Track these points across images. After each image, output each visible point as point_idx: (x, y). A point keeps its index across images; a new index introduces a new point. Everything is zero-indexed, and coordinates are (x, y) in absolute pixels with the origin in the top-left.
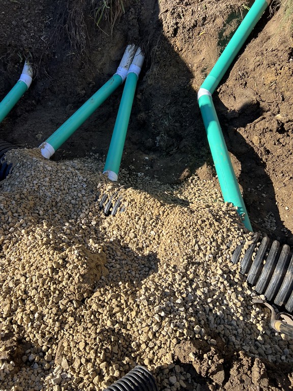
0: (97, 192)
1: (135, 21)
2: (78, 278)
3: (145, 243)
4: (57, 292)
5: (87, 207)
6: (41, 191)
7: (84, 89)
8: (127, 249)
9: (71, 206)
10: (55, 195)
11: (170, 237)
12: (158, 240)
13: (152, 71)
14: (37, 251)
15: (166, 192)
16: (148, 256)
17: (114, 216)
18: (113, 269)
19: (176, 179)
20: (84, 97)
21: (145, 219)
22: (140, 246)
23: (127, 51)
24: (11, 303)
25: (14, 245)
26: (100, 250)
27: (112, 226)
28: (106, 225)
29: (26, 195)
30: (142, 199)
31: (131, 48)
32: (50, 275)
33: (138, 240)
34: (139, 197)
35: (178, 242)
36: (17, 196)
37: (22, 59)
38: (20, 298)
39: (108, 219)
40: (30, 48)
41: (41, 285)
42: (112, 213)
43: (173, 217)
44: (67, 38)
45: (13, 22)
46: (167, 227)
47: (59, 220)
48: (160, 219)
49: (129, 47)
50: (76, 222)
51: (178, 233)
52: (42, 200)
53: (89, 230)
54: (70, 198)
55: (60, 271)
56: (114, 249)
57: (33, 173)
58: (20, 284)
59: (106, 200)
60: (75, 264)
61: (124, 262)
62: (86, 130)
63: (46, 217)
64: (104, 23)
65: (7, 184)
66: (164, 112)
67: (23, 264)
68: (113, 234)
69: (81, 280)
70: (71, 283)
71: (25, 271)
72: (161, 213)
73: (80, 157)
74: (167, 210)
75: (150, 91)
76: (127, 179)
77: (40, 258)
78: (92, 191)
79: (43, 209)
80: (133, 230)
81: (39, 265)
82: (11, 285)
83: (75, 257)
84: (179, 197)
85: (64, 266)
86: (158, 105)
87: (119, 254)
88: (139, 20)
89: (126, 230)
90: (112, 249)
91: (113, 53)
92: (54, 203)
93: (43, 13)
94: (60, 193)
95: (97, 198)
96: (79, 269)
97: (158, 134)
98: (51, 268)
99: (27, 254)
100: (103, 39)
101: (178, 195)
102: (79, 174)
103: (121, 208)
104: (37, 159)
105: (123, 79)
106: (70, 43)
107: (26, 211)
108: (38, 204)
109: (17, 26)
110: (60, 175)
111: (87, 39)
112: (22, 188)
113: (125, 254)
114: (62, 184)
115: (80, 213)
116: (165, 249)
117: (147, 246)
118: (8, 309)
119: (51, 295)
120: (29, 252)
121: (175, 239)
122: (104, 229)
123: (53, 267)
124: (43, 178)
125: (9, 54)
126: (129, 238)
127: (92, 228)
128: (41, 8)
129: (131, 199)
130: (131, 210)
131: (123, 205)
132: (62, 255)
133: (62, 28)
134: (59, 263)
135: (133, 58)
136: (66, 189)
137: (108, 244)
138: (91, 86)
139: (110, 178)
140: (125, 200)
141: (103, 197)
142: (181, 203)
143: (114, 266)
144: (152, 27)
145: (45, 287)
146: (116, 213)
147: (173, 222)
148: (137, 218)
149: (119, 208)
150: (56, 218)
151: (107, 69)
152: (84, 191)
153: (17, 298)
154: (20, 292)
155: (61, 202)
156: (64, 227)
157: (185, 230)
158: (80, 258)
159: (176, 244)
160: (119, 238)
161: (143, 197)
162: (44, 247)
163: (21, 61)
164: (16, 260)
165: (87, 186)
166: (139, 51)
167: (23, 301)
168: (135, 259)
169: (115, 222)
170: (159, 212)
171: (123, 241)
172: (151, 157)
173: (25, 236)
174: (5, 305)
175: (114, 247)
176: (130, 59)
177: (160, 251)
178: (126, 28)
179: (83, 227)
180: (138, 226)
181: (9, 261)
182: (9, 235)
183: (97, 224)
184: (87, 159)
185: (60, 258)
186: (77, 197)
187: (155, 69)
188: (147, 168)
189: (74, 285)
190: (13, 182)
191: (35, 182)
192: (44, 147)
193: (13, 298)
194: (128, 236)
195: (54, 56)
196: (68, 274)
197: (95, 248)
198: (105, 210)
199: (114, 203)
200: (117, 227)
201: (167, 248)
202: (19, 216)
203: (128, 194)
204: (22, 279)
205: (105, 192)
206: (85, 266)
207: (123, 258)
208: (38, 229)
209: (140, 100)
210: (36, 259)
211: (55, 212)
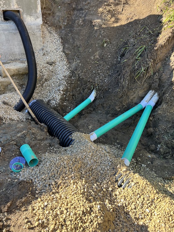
0: (116, 170)
1: (157, 80)
2: (96, 224)
3: (141, 215)
4: (82, 229)
5: (108, 178)
6: (86, 160)
7: (120, 108)
8: (128, 215)
9: (99, 174)
10: (93, 164)
11: (160, 218)
12: (150, 217)
13: (162, 107)
14: (77, 196)
15: (159, 183)
16: (141, 226)
17: (124, 189)
18: (118, 227)
19: (168, 176)
20: (119, 112)
21: (144, 199)
22: (137, 216)
23: (149, 93)
24: (56, 224)
25: (65, 188)
26: (111, 209)
27: (121, 195)
28: (117, 193)
29: (78, 160)
30: (144, 184)
31: (152, 92)
32: (81, 215)
33: (137, 212)
34: (142, 182)
35: (165, 224)
36: (74, 159)
37: (93, 88)
38: (61, 223)
39: (119, 189)
40: (98, 84)
41: (74, 220)
42: (123, 187)
43: (164, 204)
44: (118, 83)
45: (94, 72)
46: (159, 210)
47: (91, 180)
48: (154, 202)
49: (151, 91)
50: (100, 185)
51: (166, 217)
52: (85, 165)
53: (107, 193)
54: (100, 169)
55: (87, 215)
56: (120, 212)
57: (84, 148)
58: (63, 214)
59: (121, 176)
60: (96, 214)
61: (125, 224)
62: (116, 130)
63: (85, 176)
64: (139, 78)
65: (70, 150)
66: (165, 131)
67: (68, 202)
68: (121, 202)
69: (97, 227)
70: (91, 226)
71: (67, 207)
72: (156, 198)
73: (109, 144)
74: (160, 198)
75: (159, 117)
76: (134, 166)
77: (78, 202)
78: (113, 168)
79: (84, 171)
80: (134, 203)
81: (76, 206)
82: (58, 213)
83: (97, 209)
84: (169, 190)
85: (90, 212)
86: (162, 126)
87: (123, 217)
88: (160, 79)
89: (130, 201)
90: (119, 212)
91: (141, 93)
92: (91, 169)
93: (109, 69)
94: (95, 164)
95: (116, 173)
96: (98, 219)
97: (160, 143)
98: (82, 211)
99: (71, 196)
100: (137, 85)
101: (168, 188)
102: (108, 156)
103: (129, 185)
104: (88, 141)
105: (144, 107)
106: (119, 85)
107: (76, 169)
108: (83, 167)
109: (95, 73)
110: (98, 153)
111: (128, 84)
112: (77, 155)
113: (126, 218)
114: (98, 159)
115: (104, 180)
116: (155, 226)
117: (142, 219)
118: (53, 227)
119: (78, 229)
120: (73, 195)
121: (163, 221)
122: (116, 195)
123: (84, 211)
124: (89, 153)
125: (88, 85)
126: (130, 208)
127: (108, 192)
128: (109, 67)
129: (137, 181)
130: (135, 189)
131: (131, 184)
132: (91, 206)
133: (117, 77)
134: (87, 210)
135: (152, 97)
136: (99, 162)
137: (117, 207)
138: (124, 107)
139: (125, 163)
140: (132, 181)
141: (119, 174)
142: (170, 194)
143: (119, 224)
144: (167, 84)
145: (76, 222)
146: (125, 188)
147: (164, 208)
148: (138, 196)
149: (127, 185)
150: (90, 179)
151: (135, 100)
152: (108, 167)
153: (59, 223)
154: (62, 219)
155: (95, 169)
156: (94, 186)
157: (171, 217)
158: (100, 211)
159: (163, 225)
160: (124, 205)
161: (145, 183)
162: (81, 195)
163: (92, 89)
164: (64, 197)
165: (111, 165)
166: (156, 94)
167: (62, 226)
168: (133, 225)
169: (124, 193)
170: (154, 197)
171: (126, 209)
172: (152, 156)
173: (72, 184)
174: (52, 224)
175: (120, 211)
176: (150, 97)
177: (150, 226)
178: (151, 82)
179: (104, 190)
180: (138, 202)
181: (61, 197)
182: (65, 181)
183: (112, 190)
184: (113, 146)
185: (89, 207)
186: (104, 170)
187: (164, 106)
188: (149, 163)
189: (93, 228)
190: (73, 150)
191: (84, 154)
192: (92, 135)
193: (57, 222)
194: (131, 206)
195: (109, 90)
196: (91, 219)
197: (109, 207)
198: (119, 183)
199: (125, 180)
200: (124, 197)
201: (156, 226)
202: (72, 171)
203: (135, 178)
204: (65, 212)
205: (121, 171)
206: (102, 218)
207: (125, 221)
208: (80, 182)
209: (151, 121)
210: (75, 201)
211: (90, 175)
